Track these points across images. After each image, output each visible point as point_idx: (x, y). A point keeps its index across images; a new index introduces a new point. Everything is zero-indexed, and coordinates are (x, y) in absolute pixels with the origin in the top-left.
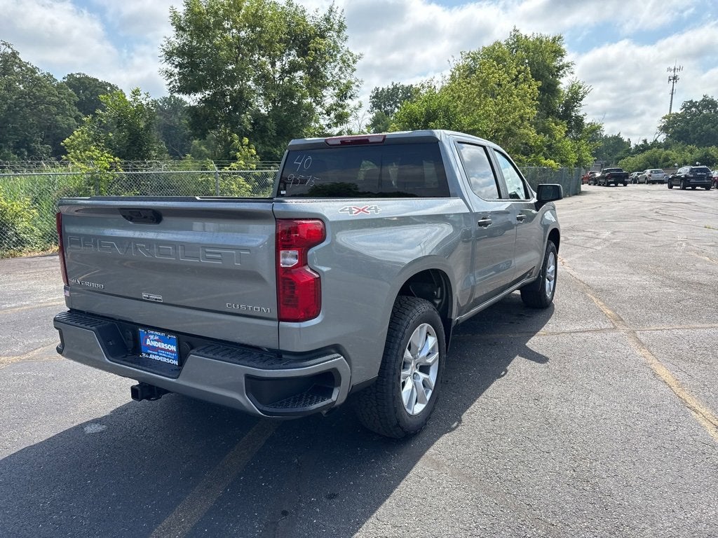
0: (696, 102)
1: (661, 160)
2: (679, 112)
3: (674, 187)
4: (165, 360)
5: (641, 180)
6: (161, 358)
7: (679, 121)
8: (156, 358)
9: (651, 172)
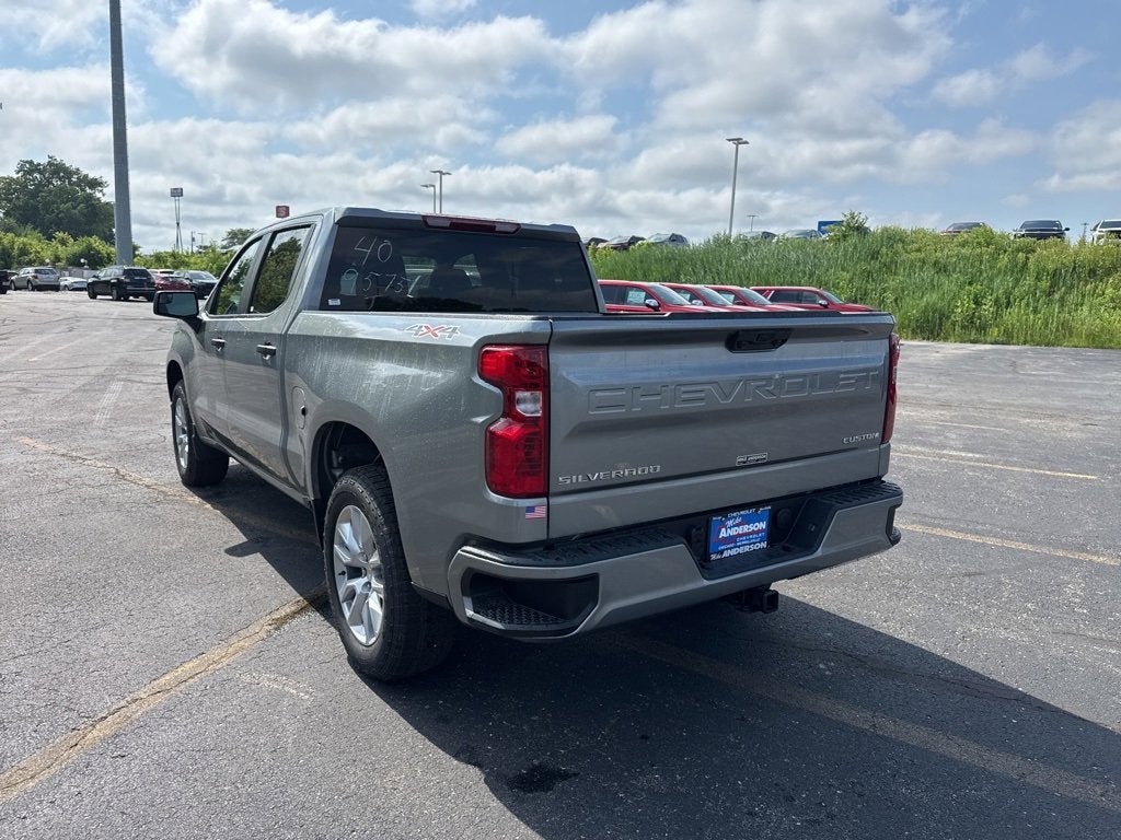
0: (39, 164)
1: (16, 252)
2: (15, 176)
3: (99, 297)
4: (747, 549)
5: (18, 284)
6: (741, 550)
7: (15, 190)
8: (733, 552)
9: (36, 271)
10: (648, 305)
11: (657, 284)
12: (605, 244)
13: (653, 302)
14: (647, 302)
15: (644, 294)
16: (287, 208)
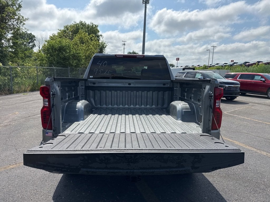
10: (261, 80)
11: (267, 74)
12: (261, 63)
13: (263, 79)
14: (261, 79)
15: (260, 77)
16: (179, 58)
